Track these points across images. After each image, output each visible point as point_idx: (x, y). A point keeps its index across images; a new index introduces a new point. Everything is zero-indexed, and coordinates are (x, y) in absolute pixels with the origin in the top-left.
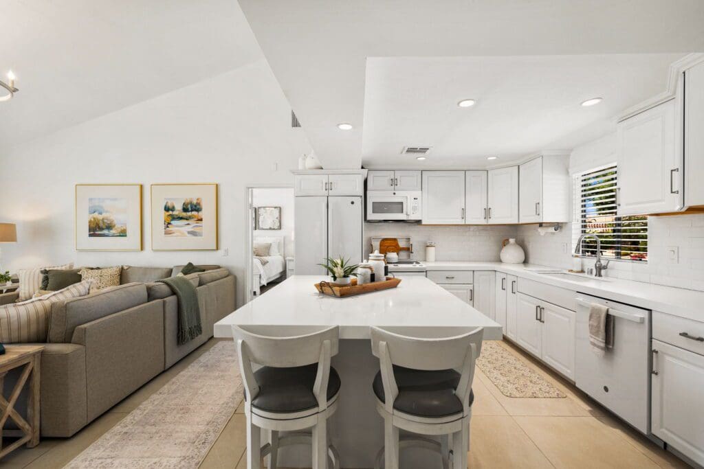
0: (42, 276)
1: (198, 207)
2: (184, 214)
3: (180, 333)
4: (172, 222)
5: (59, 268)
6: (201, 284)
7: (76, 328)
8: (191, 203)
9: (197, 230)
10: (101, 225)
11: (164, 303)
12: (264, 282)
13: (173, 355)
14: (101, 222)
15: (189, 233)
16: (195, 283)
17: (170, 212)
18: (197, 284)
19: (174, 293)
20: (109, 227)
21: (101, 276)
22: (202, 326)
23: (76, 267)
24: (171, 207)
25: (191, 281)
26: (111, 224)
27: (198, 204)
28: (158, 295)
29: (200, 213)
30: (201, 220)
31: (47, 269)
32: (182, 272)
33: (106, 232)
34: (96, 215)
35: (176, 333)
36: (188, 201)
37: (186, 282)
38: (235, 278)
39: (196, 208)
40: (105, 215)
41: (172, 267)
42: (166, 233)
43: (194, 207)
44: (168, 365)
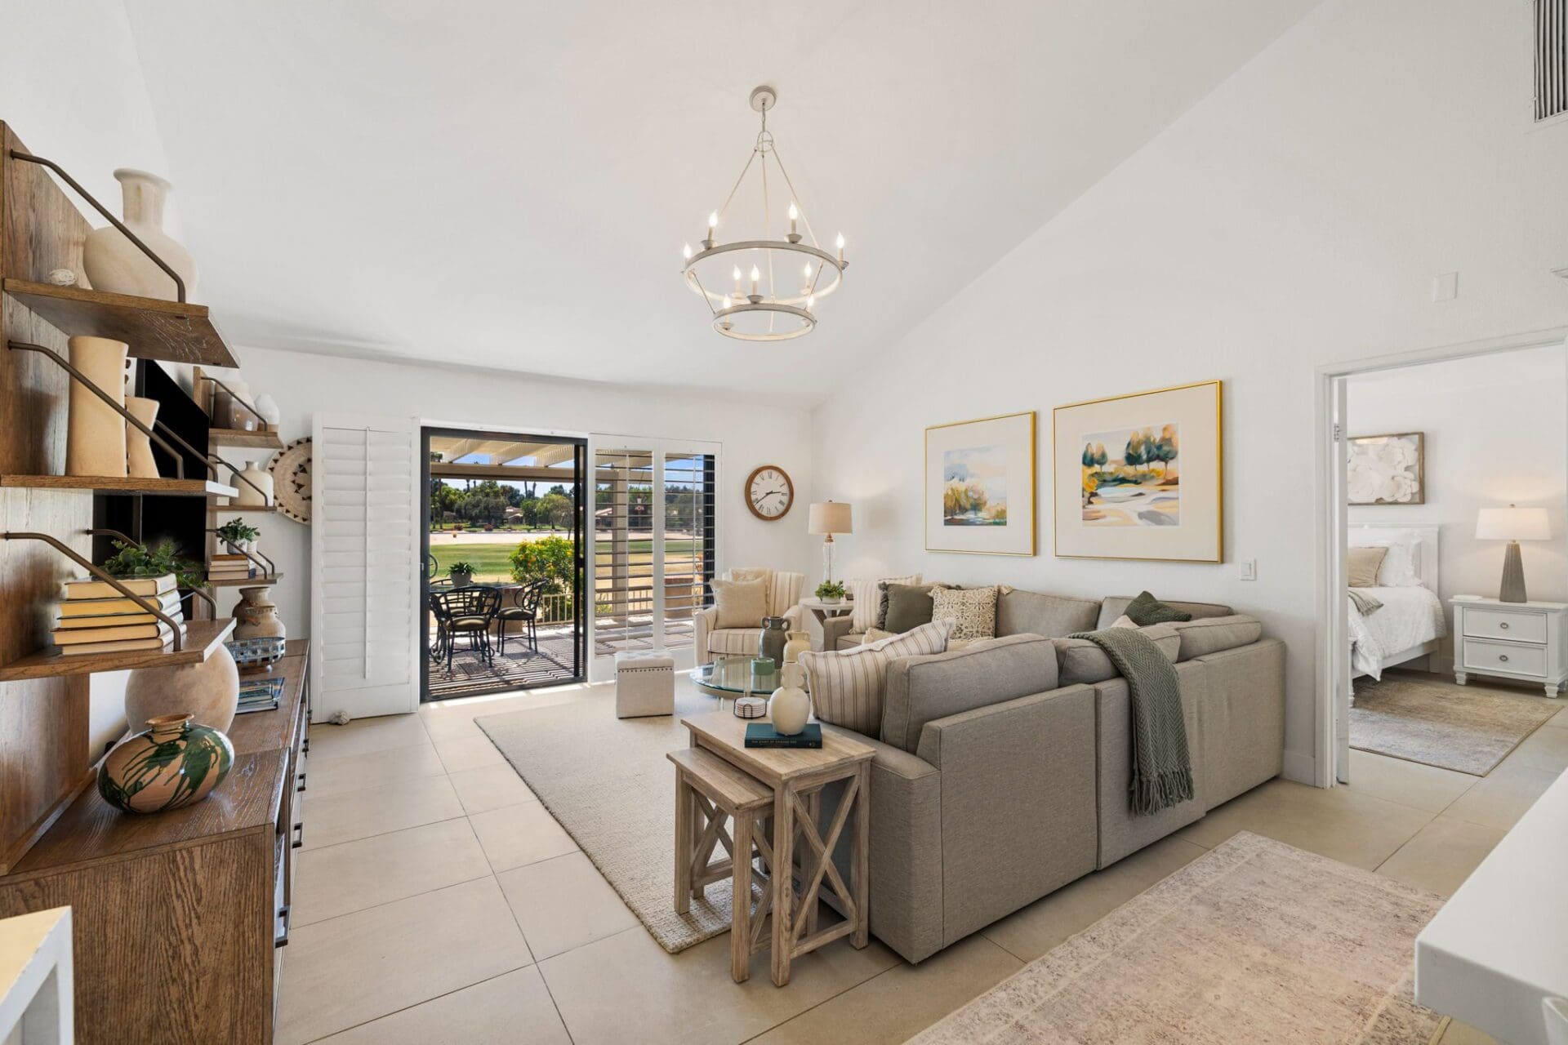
0: (880, 593)
1: (1166, 448)
2: (1130, 471)
3: (1136, 783)
4: (1099, 491)
5: (903, 582)
6: (1183, 657)
7: (925, 725)
8: (1147, 442)
9: (1164, 508)
10: (963, 502)
11: (1097, 693)
12: (1372, 667)
13: (1120, 836)
14: (963, 495)
15: (1141, 516)
16: (1170, 651)
17: (1097, 468)
18: (1174, 655)
19: (1118, 673)
20: (977, 506)
21: (963, 604)
22: (1194, 775)
23: (925, 583)
24: (1097, 456)
25: (1159, 644)
26: (979, 499)
27: (1167, 441)
28: (1080, 671)
29: (1172, 465)
30: (1175, 482)
31: (887, 582)
32: (1127, 613)
33: (970, 516)
34: (955, 483)
35: (1124, 778)
36: (1141, 437)
37: (1148, 647)
38: (1283, 649)
39: (1162, 452)
40: (969, 482)
41: (1100, 598)
42: (1087, 518)
43: (1155, 451)
44: (1106, 861)
